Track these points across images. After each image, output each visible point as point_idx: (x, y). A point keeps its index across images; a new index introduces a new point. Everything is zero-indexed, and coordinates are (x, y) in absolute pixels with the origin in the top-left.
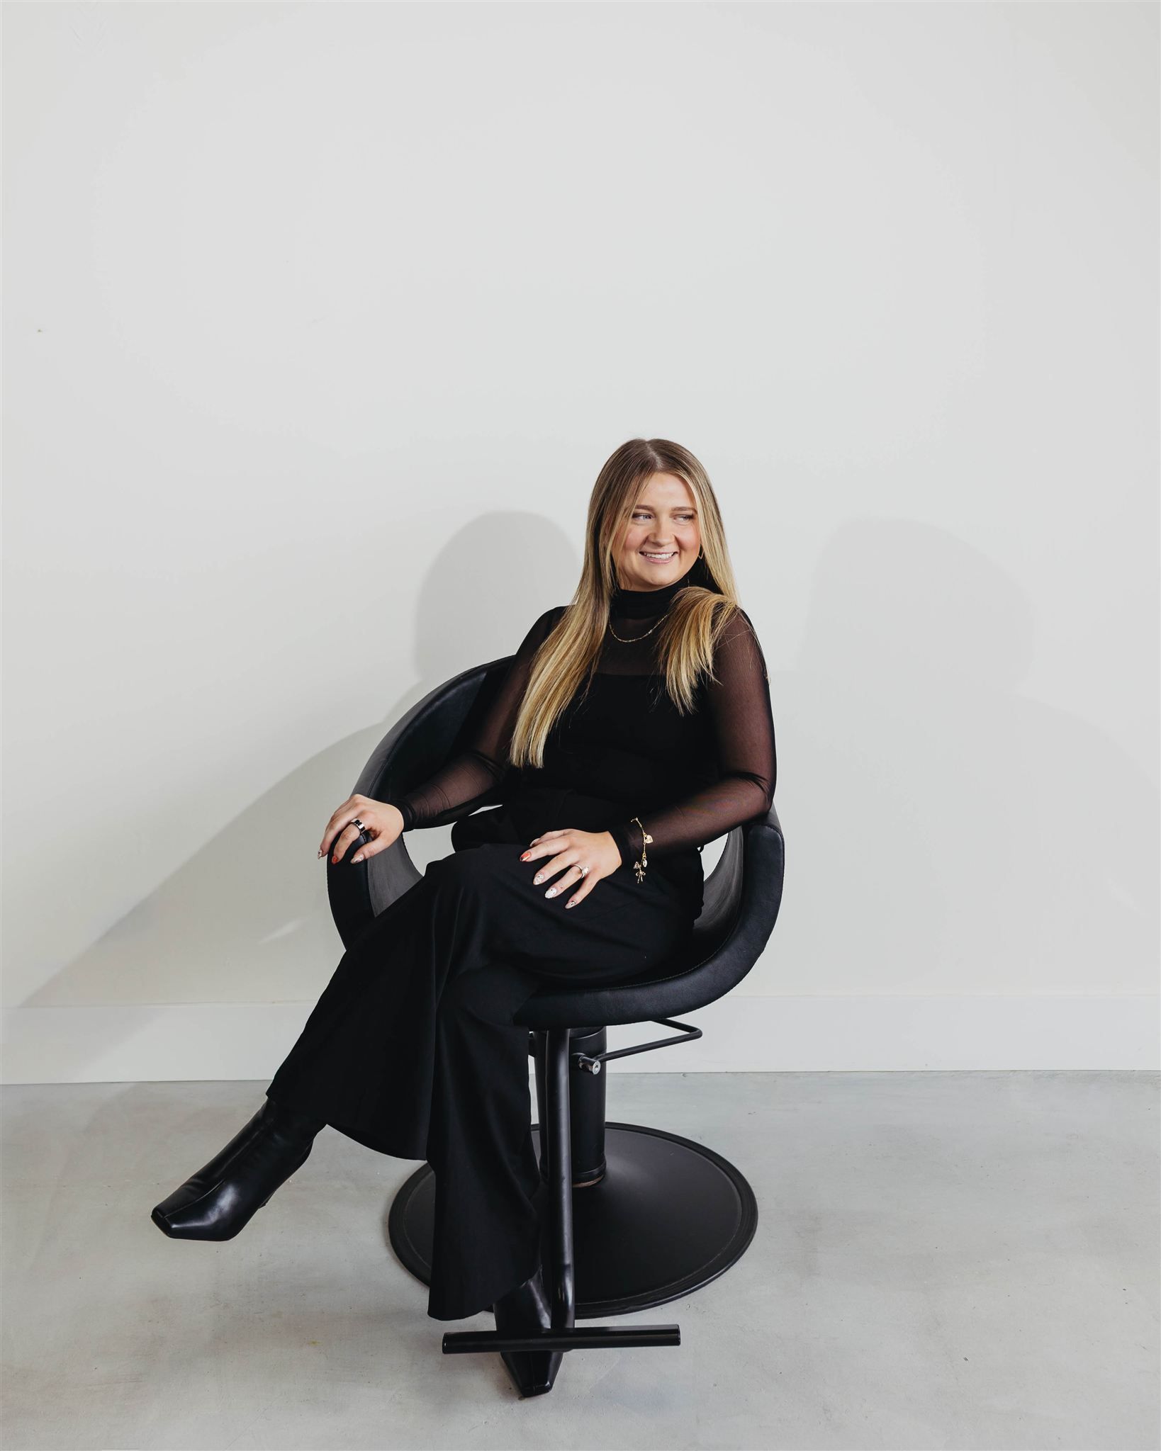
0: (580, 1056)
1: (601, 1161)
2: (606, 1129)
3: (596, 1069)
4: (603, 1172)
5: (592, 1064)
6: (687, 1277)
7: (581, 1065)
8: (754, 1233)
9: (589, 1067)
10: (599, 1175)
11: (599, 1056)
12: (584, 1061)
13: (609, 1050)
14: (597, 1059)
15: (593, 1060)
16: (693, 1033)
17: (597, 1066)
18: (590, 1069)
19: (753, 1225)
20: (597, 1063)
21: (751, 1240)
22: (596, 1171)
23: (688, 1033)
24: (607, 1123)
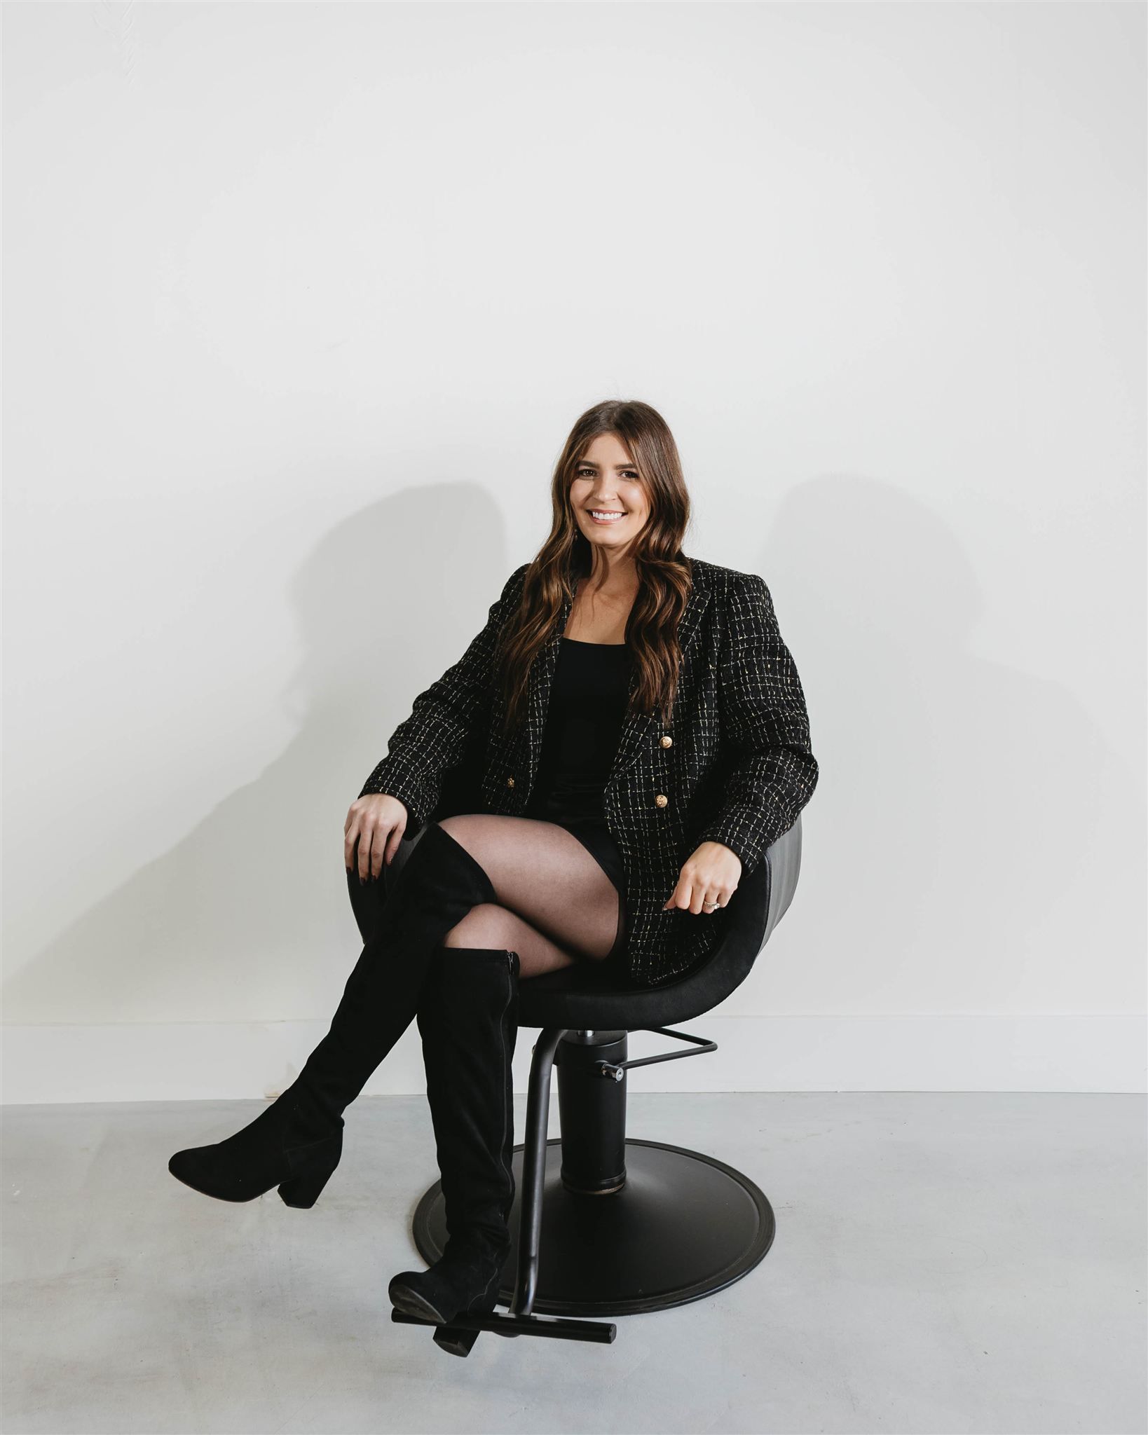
0: (603, 1063)
1: (621, 1169)
2: (626, 1145)
3: (619, 1077)
4: (623, 1180)
5: (615, 1071)
6: (710, 1279)
7: (604, 1072)
8: (773, 1240)
9: (613, 1074)
10: (619, 1183)
11: (622, 1063)
12: (607, 1068)
13: (629, 1059)
14: (620, 1066)
15: (616, 1067)
16: (706, 1046)
17: (620, 1073)
18: (613, 1076)
19: (771, 1232)
20: (621, 1070)
21: (770, 1246)
22: (616, 1179)
23: (702, 1046)
24: (627, 1139)
